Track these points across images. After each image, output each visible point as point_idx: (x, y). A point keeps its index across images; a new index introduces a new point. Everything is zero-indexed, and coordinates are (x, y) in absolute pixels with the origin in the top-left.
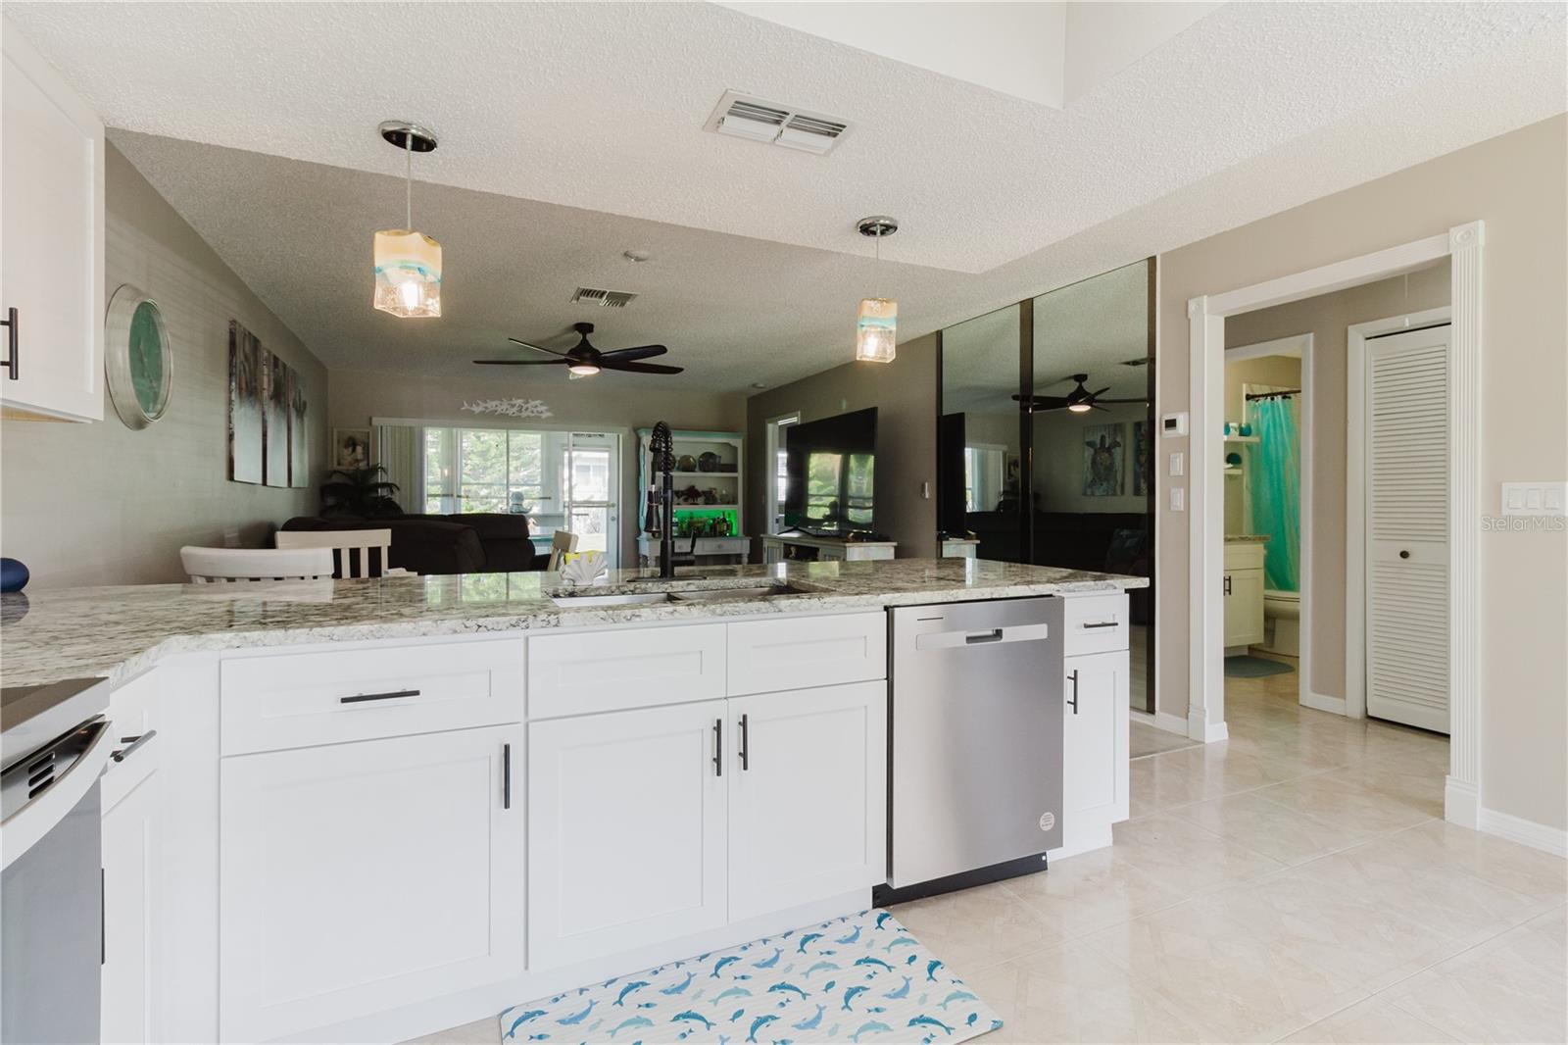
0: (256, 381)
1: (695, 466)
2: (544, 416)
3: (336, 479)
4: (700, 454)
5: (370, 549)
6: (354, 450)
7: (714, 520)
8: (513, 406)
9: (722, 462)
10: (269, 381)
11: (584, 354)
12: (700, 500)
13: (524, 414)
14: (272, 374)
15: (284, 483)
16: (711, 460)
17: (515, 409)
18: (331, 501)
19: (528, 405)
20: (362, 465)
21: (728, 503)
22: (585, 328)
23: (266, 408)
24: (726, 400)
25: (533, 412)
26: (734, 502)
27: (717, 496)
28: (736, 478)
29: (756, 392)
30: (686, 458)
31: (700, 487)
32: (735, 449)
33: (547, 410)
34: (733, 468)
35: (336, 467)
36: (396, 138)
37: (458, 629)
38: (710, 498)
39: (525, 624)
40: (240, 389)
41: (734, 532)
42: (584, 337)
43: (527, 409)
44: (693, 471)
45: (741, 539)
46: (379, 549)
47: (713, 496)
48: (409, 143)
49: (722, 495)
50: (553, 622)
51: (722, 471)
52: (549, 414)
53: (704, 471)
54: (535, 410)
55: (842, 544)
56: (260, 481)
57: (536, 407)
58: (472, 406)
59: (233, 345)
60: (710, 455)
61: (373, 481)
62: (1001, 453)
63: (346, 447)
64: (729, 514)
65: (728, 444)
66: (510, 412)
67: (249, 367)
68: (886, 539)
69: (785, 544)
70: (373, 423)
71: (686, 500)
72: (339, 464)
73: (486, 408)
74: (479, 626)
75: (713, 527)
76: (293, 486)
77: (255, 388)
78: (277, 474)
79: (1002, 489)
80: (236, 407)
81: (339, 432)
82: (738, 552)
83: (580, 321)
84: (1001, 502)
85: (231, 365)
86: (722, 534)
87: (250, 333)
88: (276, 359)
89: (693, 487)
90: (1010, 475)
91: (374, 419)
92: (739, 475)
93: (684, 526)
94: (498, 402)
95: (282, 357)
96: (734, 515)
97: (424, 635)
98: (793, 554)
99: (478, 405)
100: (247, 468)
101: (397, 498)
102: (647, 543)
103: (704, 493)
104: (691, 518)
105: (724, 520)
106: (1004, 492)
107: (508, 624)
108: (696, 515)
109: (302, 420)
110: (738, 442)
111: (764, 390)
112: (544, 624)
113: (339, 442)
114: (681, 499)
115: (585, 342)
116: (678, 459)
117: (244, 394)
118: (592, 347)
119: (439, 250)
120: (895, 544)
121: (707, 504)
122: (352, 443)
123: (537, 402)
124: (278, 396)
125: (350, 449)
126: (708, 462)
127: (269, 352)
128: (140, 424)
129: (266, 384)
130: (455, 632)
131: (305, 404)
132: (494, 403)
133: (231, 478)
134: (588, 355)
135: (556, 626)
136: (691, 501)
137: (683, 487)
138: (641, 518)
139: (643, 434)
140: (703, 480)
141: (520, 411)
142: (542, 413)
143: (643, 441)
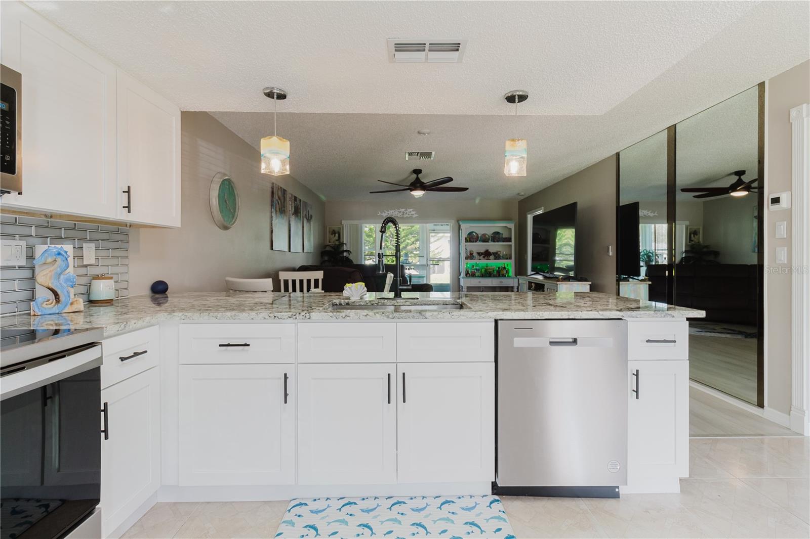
0: (284, 207)
1: (489, 239)
2: (414, 216)
3: (328, 249)
4: (492, 232)
5: (315, 280)
6: (335, 236)
7: (499, 268)
8: (400, 212)
9: (504, 237)
10: (292, 207)
11: (417, 184)
12: (492, 257)
13: (405, 216)
14: (293, 204)
15: (300, 250)
16: (497, 236)
17: (402, 213)
18: (326, 258)
19: (407, 212)
20: (337, 243)
21: (507, 259)
22: (417, 172)
23: (291, 219)
24: (507, 203)
25: (409, 215)
26: (510, 258)
27: (501, 255)
28: (511, 245)
29: (522, 198)
30: (484, 235)
31: (492, 250)
32: (510, 229)
33: (415, 214)
34: (509, 240)
35: (328, 243)
36: (270, 95)
37: (266, 318)
38: (497, 256)
39: (295, 317)
40: (276, 211)
41: (510, 274)
42: (417, 176)
43: (406, 213)
44: (488, 242)
45: (513, 278)
46: (318, 279)
47: (499, 255)
48: (275, 96)
49: (503, 255)
50: (308, 317)
51: (503, 242)
52: (417, 215)
53: (494, 242)
54: (410, 214)
55: (555, 282)
56: (286, 249)
57: (411, 212)
58: (382, 213)
59: (273, 193)
60: (498, 233)
61: (342, 249)
62: (684, 226)
63: (332, 234)
64: (508, 265)
65: (506, 227)
66: (399, 215)
67: (281, 201)
68: (586, 280)
69: (529, 282)
70: (342, 223)
71: (484, 257)
72: (329, 242)
73: (388, 214)
74: (275, 317)
75: (498, 272)
76: (305, 252)
77: (284, 210)
78: (297, 246)
79: (684, 250)
80: (274, 219)
81: (329, 228)
82: (512, 285)
83: (415, 168)
84: (682, 258)
85: (272, 202)
86: (503, 276)
87: (281, 188)
88: (295, 198)
89: (488, 250)
90: (690, 240)
91: (342, 221)
92: (513, 243)
93: (483, 270)
94: (393, 211)
95: (299, 196)
96: (510, 265)
97: (252, 319)
98: (533, 287)
99: (385, 212)
100: (281, 244)
101: (351, 257)
102: (463, 279)
103: (493, 253)
104: (487, 267)
105: (504, 268)
106: (685, 251)
107: (287, 316)
108: (489, 265)
109: (310, 223)
110: (511, 226)
111: (525, 196)
112: (304, 317)
113: (329, 232)
114: (482, 257)
115: (418, 178)
116: (480, 236)
117: (278, 212)
118: (420, 181)
119: (288, 143)
120: (590, 283)
121: (495, 259)
122: (334, 233)
123: (411, 210)
124: (297, 212)
125: (334, 235)
126: (496, 237)
127: (292, 195)
128: (226, 228)
129: (290, 207)
130: (265, 318)
131: (311, 216)
132: (391, 212)
133: (272, 249)
134: (418, 185)
135: (309, 319)
136: (486, 258)
137: (482, 251)
138: (461, 267)
139: (461, 223)
140: (493, 247)
141: (403, 215)
142: (413, 215)
143: (461, 227)
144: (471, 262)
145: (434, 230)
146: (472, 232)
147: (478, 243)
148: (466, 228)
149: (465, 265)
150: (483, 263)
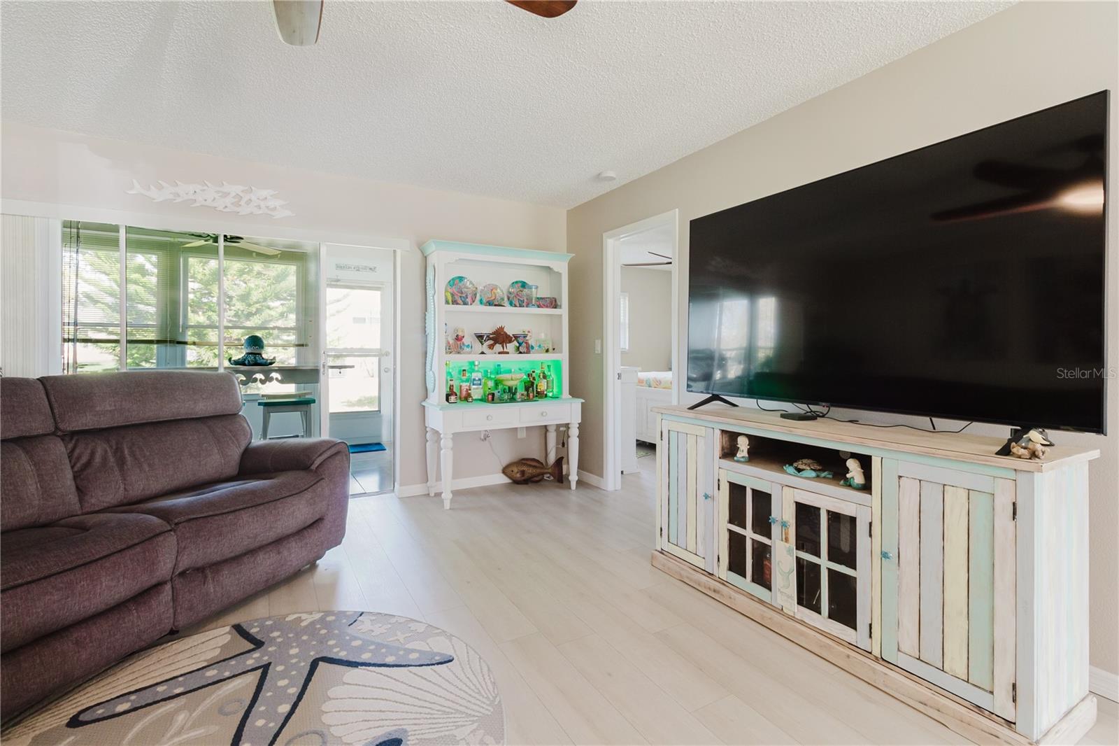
1: (503, 300)
4: (510, 281)
7: (529, 375)
8: (226, 195)
9: (538, 295)
12: (511, 347)
13: (244, 210)
16: (524, 292)
17: (228, 200)
19: (251, 197)
21: (550, 351)
25: (259, 207)
26: (557, 349)
27: (534, 342)
28: (560, 316)
30: (493, 288)
31: (511, 328)
32: (560, 274)
33: (282, 208)
34: (555, 303)
38: (524, 346)
41: (557, 391)
43: (249, 201)
44: (502, 306)
45: (568, 402)
47: (529, 342)
49: (540, 341)
51: (538, 307)
53: (516, 306)
54: (262, 204)
57: (264, 200)
60: (523, 284)
64: (550, 367)
65: (548, 269)
66: (219, 205)
69: (724, 433)
71: (492, 347)
75: (528, 386)
86: (542, 396)
89: (502, 329)
92: (564, 311)
93: (490, 384)
96: (557, 367)
99: (160, 188)
103: (516, 337)
104: (500, 373)
105: (543, 375)
108: (504, 366)
114: (486, 346)
116: (480, 288)
121: (519, 353)
126: (519, 296)
136: (498, 347)
137: (487, 329)
138: (429, 374)
139: (431, 248)
140: (513, 320)
141: (237, 204)
142: (275, 209)
143: (433, 260)
144: (459, 361)
145: (338, 280)
146: (461, 278)
147: (477, 308)
148: (445, 263)
149: (442, 369)
150: (489, 360)
